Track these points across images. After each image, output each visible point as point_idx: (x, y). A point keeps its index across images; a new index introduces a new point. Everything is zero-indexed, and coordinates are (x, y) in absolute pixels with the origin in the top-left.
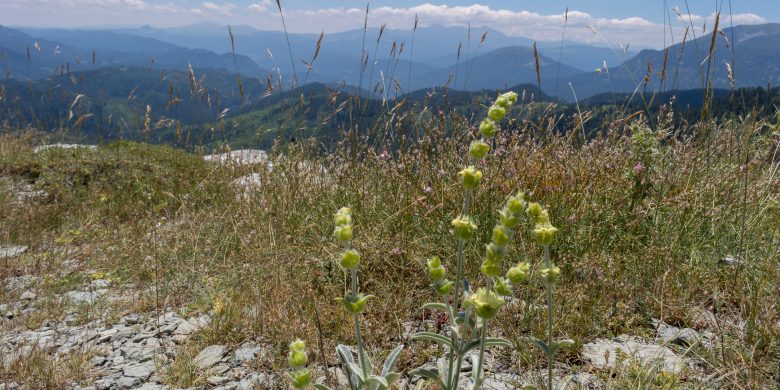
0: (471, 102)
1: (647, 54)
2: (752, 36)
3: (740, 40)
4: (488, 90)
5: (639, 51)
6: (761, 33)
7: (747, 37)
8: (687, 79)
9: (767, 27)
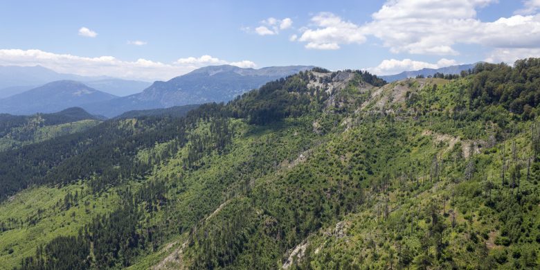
0: (27, 124)
1: (158, 84)
2: (217, 72)
3: (210, 75)
4: (41, 114)
5: (153, 82)
6: (221, 71)
7: (214, 73)
8: (184, 99)
9: (224, 67)
